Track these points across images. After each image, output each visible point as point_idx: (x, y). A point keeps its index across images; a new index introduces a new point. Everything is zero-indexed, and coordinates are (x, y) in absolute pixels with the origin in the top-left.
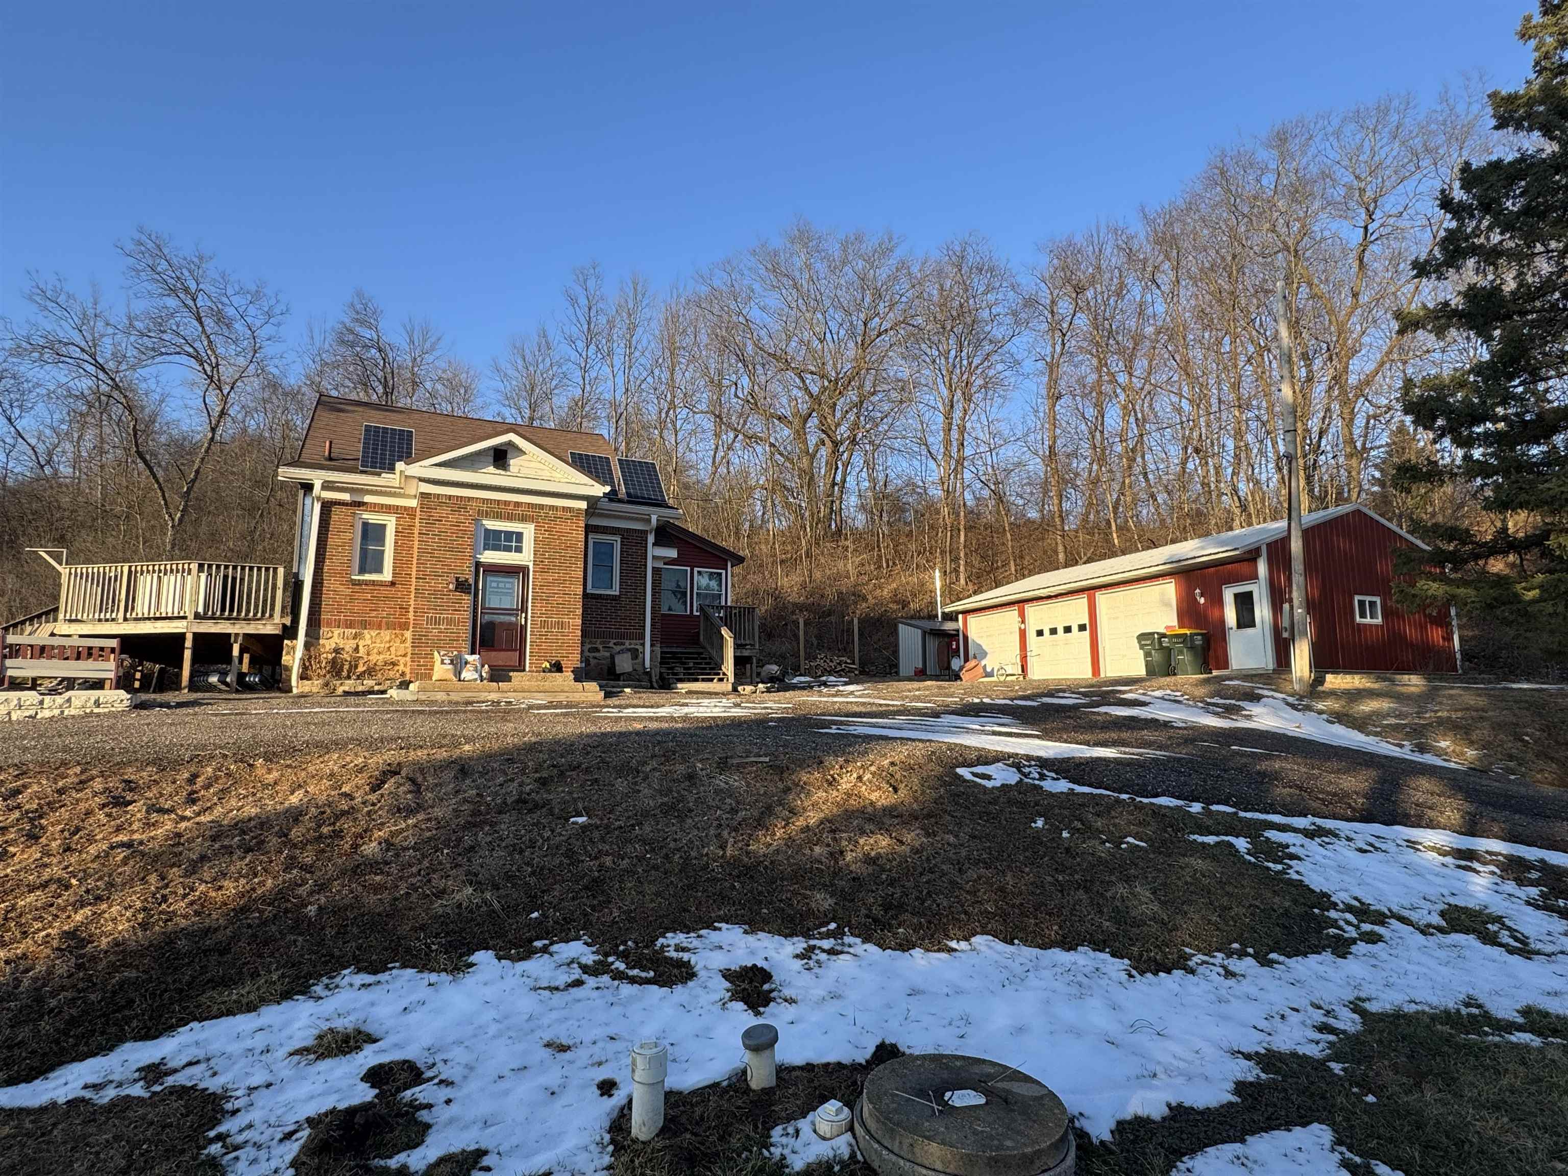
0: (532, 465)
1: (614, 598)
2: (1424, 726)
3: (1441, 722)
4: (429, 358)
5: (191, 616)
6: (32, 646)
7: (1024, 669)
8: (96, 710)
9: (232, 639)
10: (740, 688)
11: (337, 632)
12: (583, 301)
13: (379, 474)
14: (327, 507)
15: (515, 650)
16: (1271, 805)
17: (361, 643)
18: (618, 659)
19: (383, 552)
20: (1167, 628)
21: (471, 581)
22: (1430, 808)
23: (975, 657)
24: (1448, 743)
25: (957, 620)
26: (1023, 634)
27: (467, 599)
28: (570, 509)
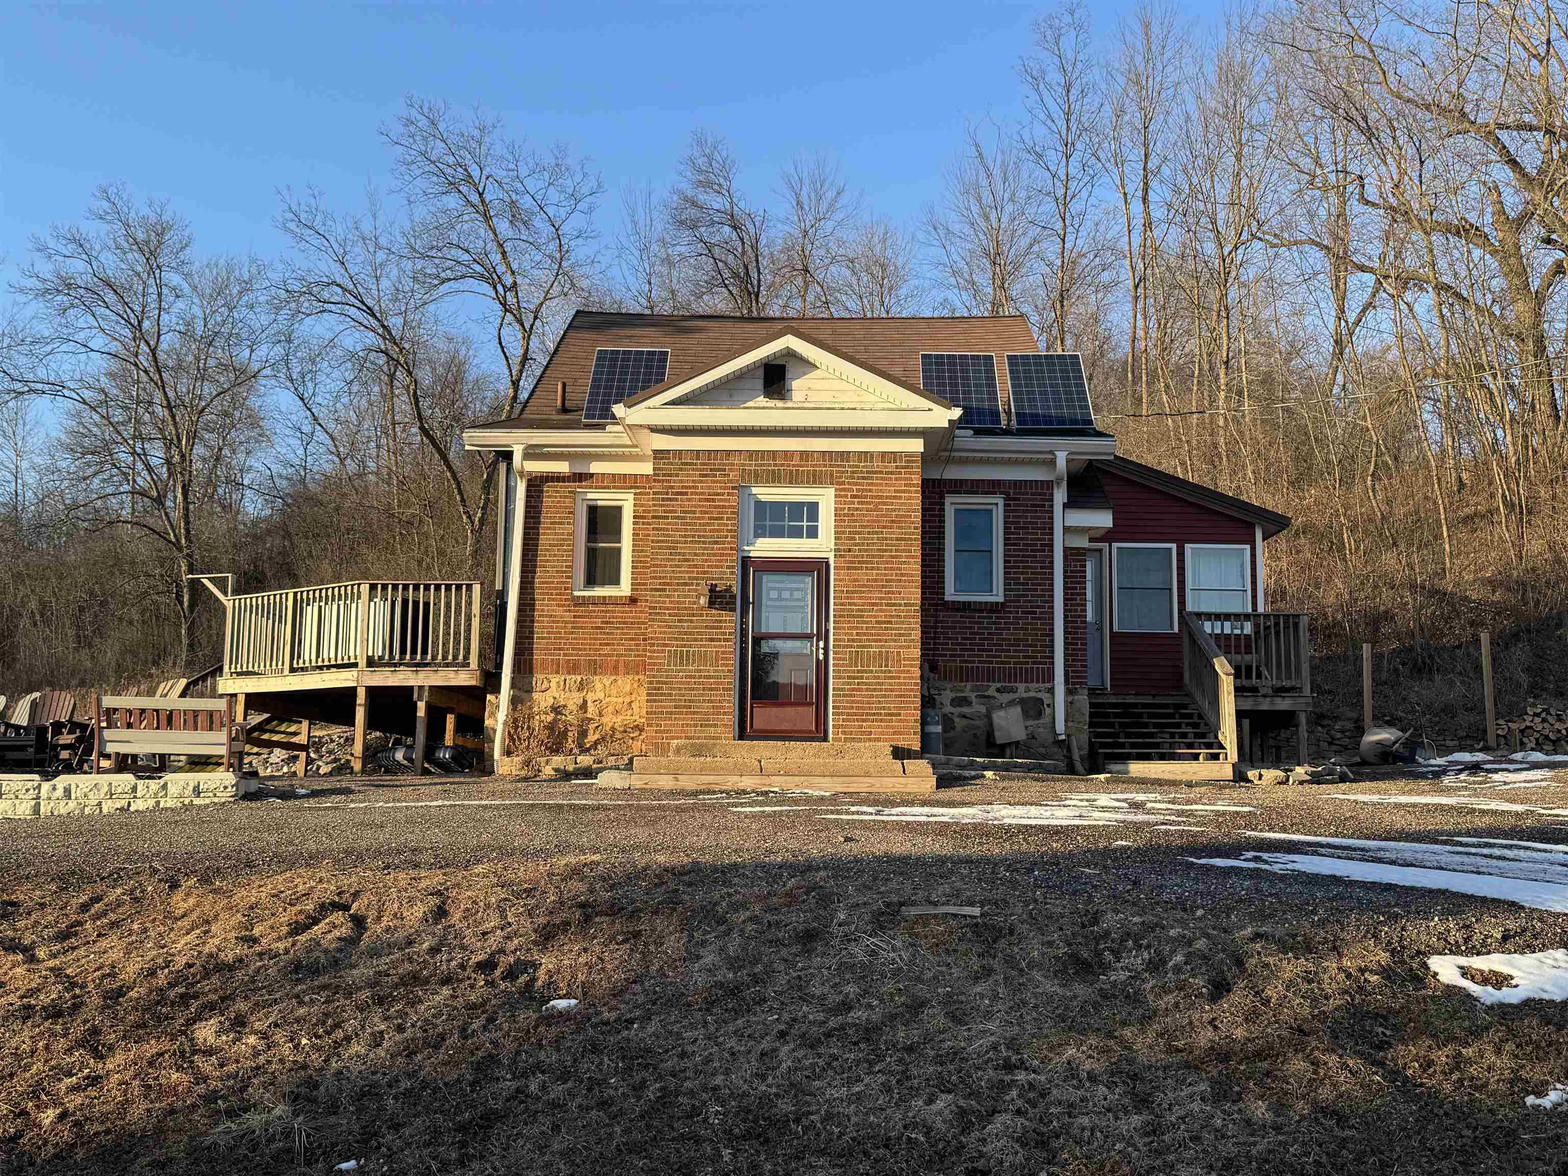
0: (826, 385)
1: (994, 608)
4: (828, 226)
5: (362, 663)
6: (157, 711)
8: (197, 801)
9: (415, 696)
10: (1252, 774)
11: (555, 679)
12: (1055, 77)
13: (602, 427)
14: (536, 484)
15: (811, 704)
17: (590, 697)
18: (999, 718)
19: (619, 550)
21: (736, 590)
27: (729, 620)
28: (893, 456)
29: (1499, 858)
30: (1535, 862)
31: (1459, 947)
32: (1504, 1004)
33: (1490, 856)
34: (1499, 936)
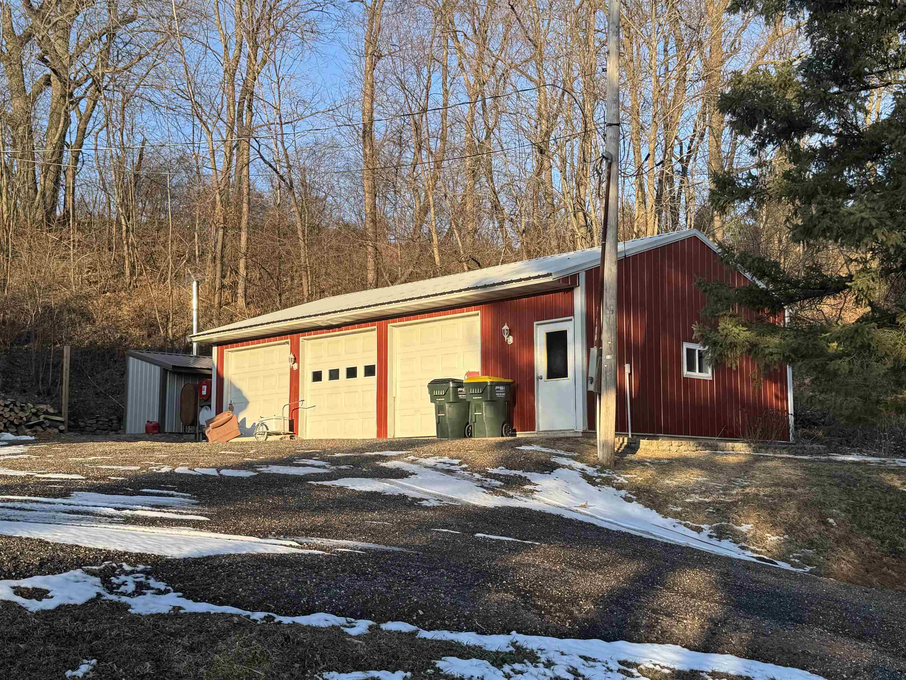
2: (729, 506)
3: (747, 500)
7: (293, 426)
16: (468, 618)
20: (469, 374)
22: (669, 615)
23: (231, 408)
24: (749, 526)
25: (210, 354)
26: (295, 376)
29: (20, 509)
30: (44, 510)
31: (10, 573)
32: (45, 610)
33: (14, 508)
34: (37, 564)
